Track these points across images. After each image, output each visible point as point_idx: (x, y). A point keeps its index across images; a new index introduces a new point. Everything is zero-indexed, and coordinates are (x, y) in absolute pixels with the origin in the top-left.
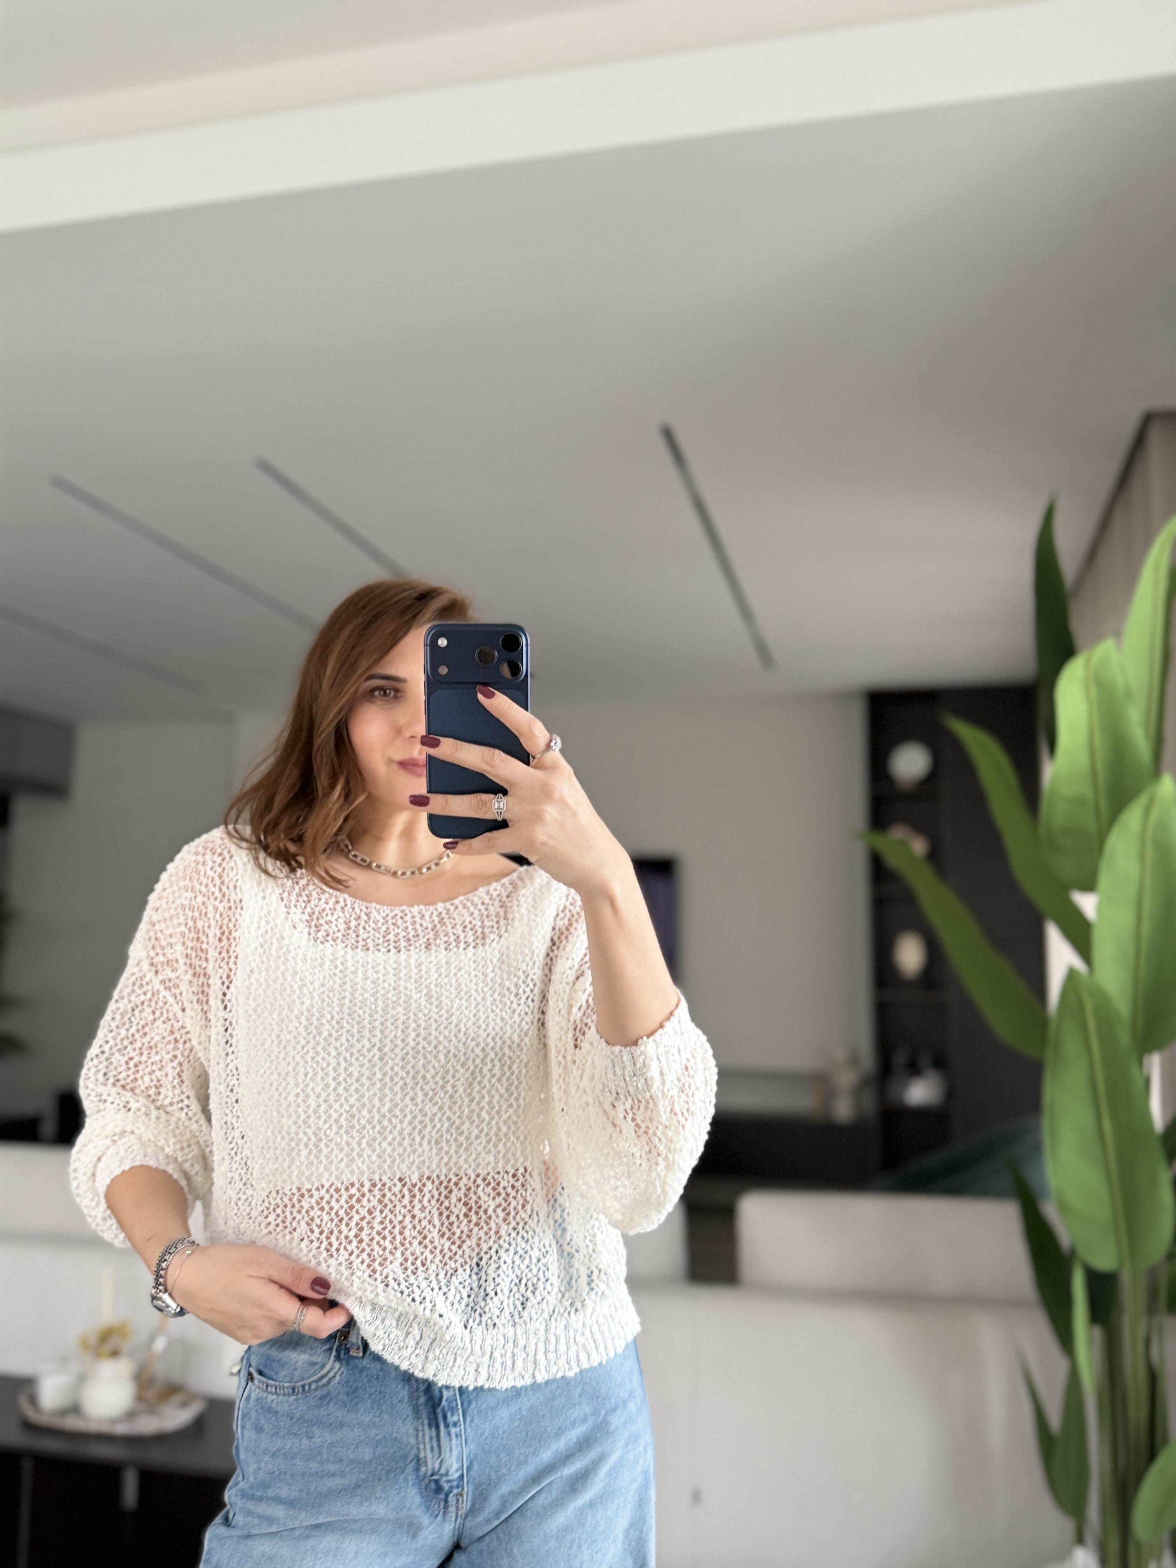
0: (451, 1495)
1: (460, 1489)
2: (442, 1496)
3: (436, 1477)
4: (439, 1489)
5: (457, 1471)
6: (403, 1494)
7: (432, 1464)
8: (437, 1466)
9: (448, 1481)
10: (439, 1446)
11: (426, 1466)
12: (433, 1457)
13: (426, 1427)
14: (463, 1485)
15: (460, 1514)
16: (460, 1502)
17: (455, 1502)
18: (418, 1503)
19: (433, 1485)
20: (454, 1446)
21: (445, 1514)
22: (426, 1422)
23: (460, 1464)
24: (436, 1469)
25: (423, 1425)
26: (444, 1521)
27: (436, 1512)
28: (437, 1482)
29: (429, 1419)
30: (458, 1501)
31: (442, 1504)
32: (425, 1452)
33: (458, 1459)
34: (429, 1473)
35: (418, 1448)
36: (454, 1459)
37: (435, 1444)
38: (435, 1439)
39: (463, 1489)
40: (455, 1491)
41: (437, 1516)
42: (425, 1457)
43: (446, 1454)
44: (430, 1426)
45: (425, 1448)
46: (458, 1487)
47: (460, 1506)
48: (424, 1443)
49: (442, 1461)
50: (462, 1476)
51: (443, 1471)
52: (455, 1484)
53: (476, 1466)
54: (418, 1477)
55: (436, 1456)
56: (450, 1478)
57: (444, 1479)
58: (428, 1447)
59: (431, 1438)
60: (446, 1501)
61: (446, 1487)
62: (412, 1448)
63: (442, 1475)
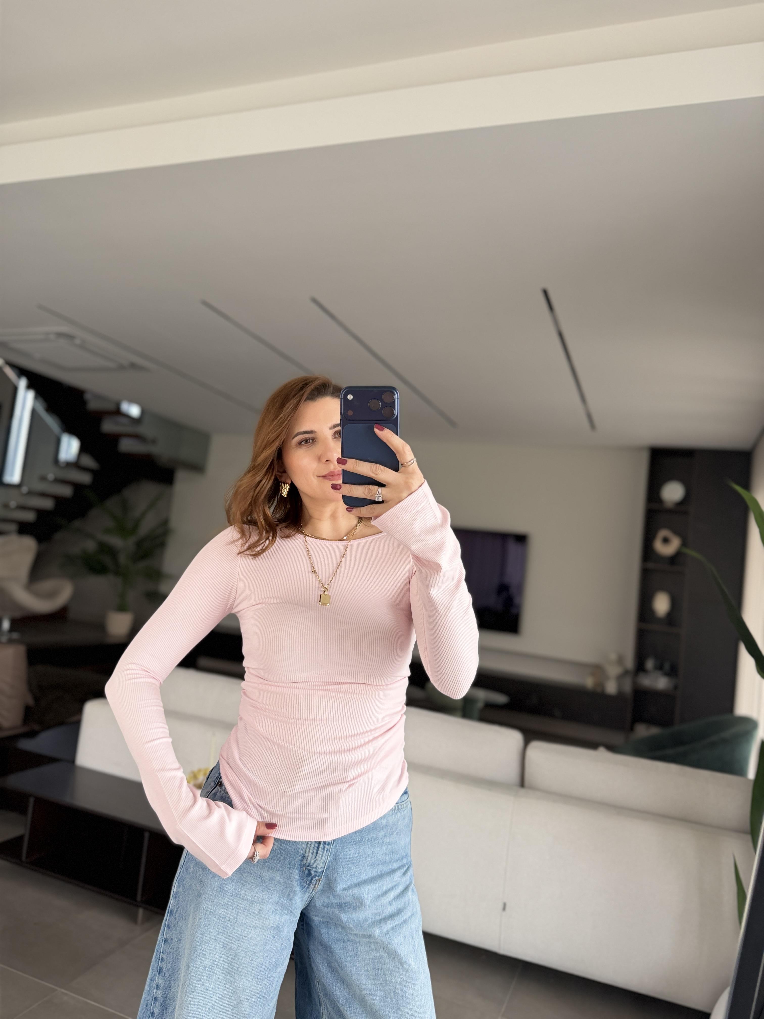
0: (314, 879)
1: (320, 878)
2: (310, 878)
3: (309, 868)
5: (321, 868)
6: (291, 871)
7: (310, 860)
10: (317, 853)
11: (307, 860)
12: (311, 858)
14: (322, 875)
15: (314, 891)
16: (317, 884)
17: (314, 883)
18: (297, 879)
19: (307, 872)
20: (324, 856)
21: (307, 887)
23: (324, 865)
24: (311, 863)
26: (306, 891)
27: (304, 886)
30: (316, 883)
31: (308, 883)
32: (309, 853)
33: (323, 863)
34: (307, 865)
36: (322, 861)
37: (315, 851)
38: (316, 849)
39: (321, 878)
41: (303, 888)
42: (308, 856)
43: (319, 857)
45: (309, 851)
46: (319, 876)
47: (316, 886)
48: (310, 849)
49: (316, 860)
50: (324, 871)
53: (331, 869)
54: (301, 864)
55: (314, 857)
56: (317, 870)
57: (313, 870)
60: (311, 882)
62: (302, 849)
63: (313, 868)
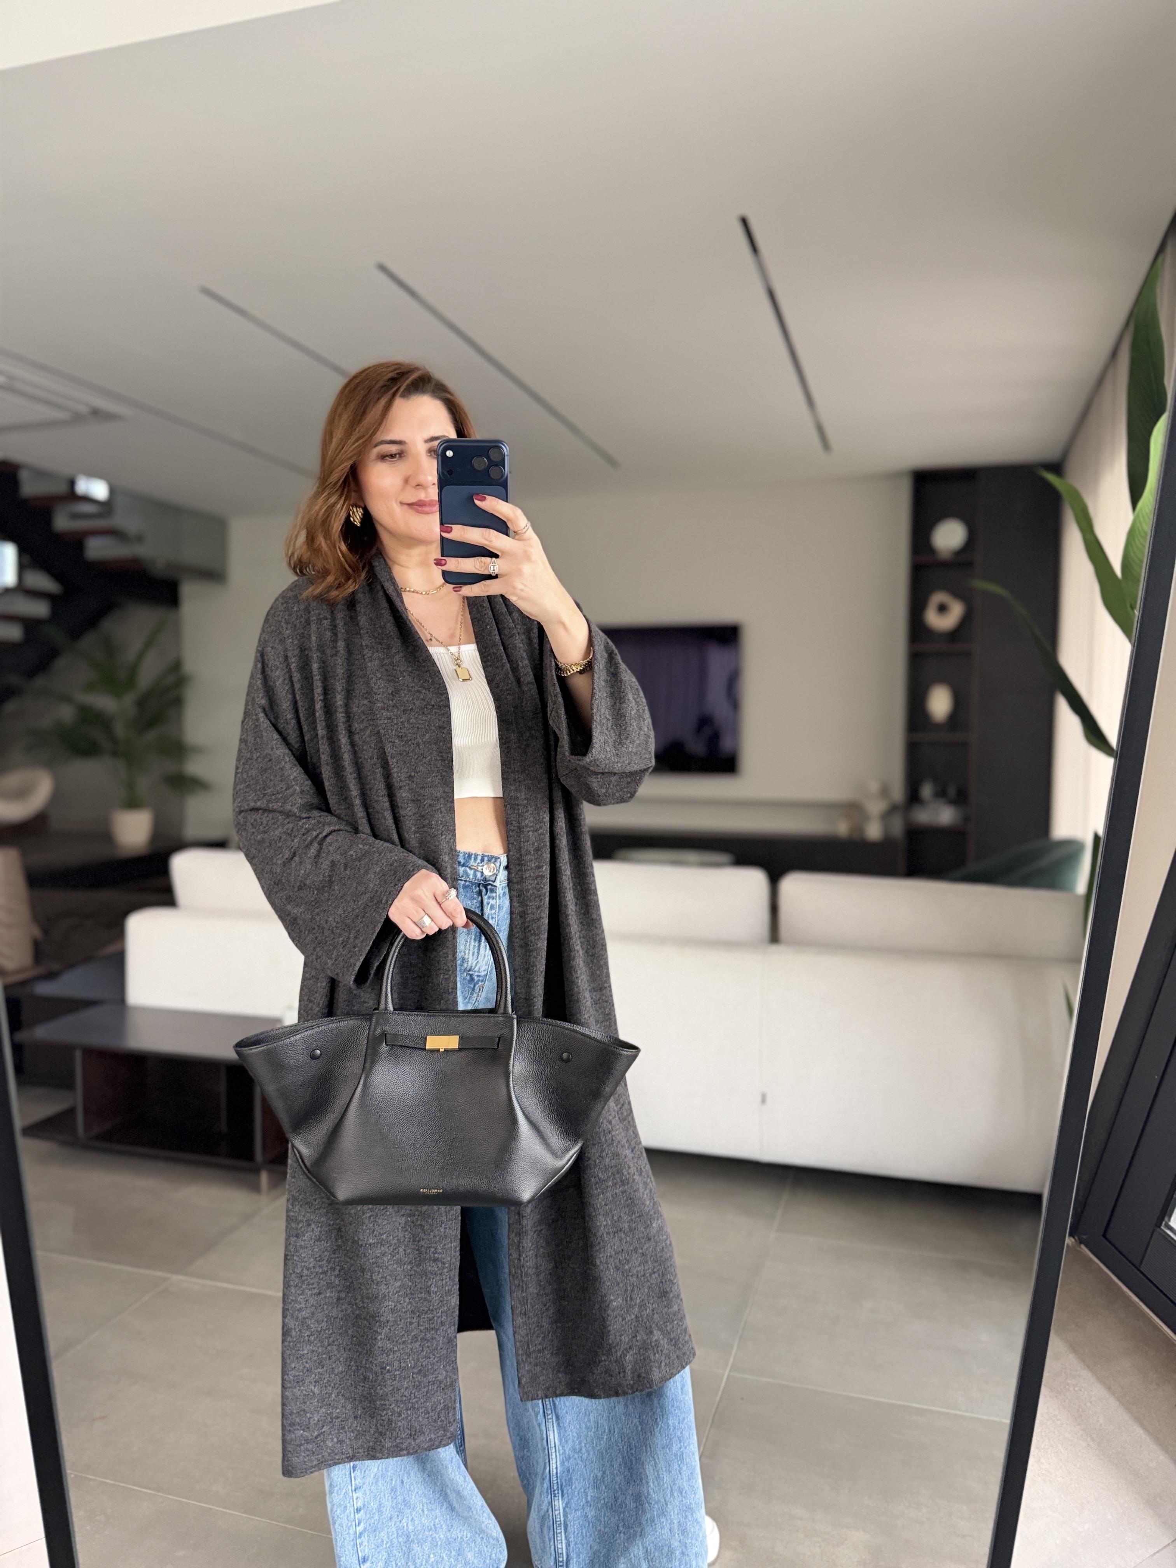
4: (472, 979)
8: (474, 965)
9: (478, 976)
13: (472, 941)
22: (473, 937)
25: (471, 939)
28: (471, 975)
29: (475, 935)
35: (465, 952)
40: (480, 983)
44: (475, 940)
51: (477, 969)
52: (481, 978)
58: (471, 953)
59: (474, 946)
61: (476, 979)
63: (475, 972)
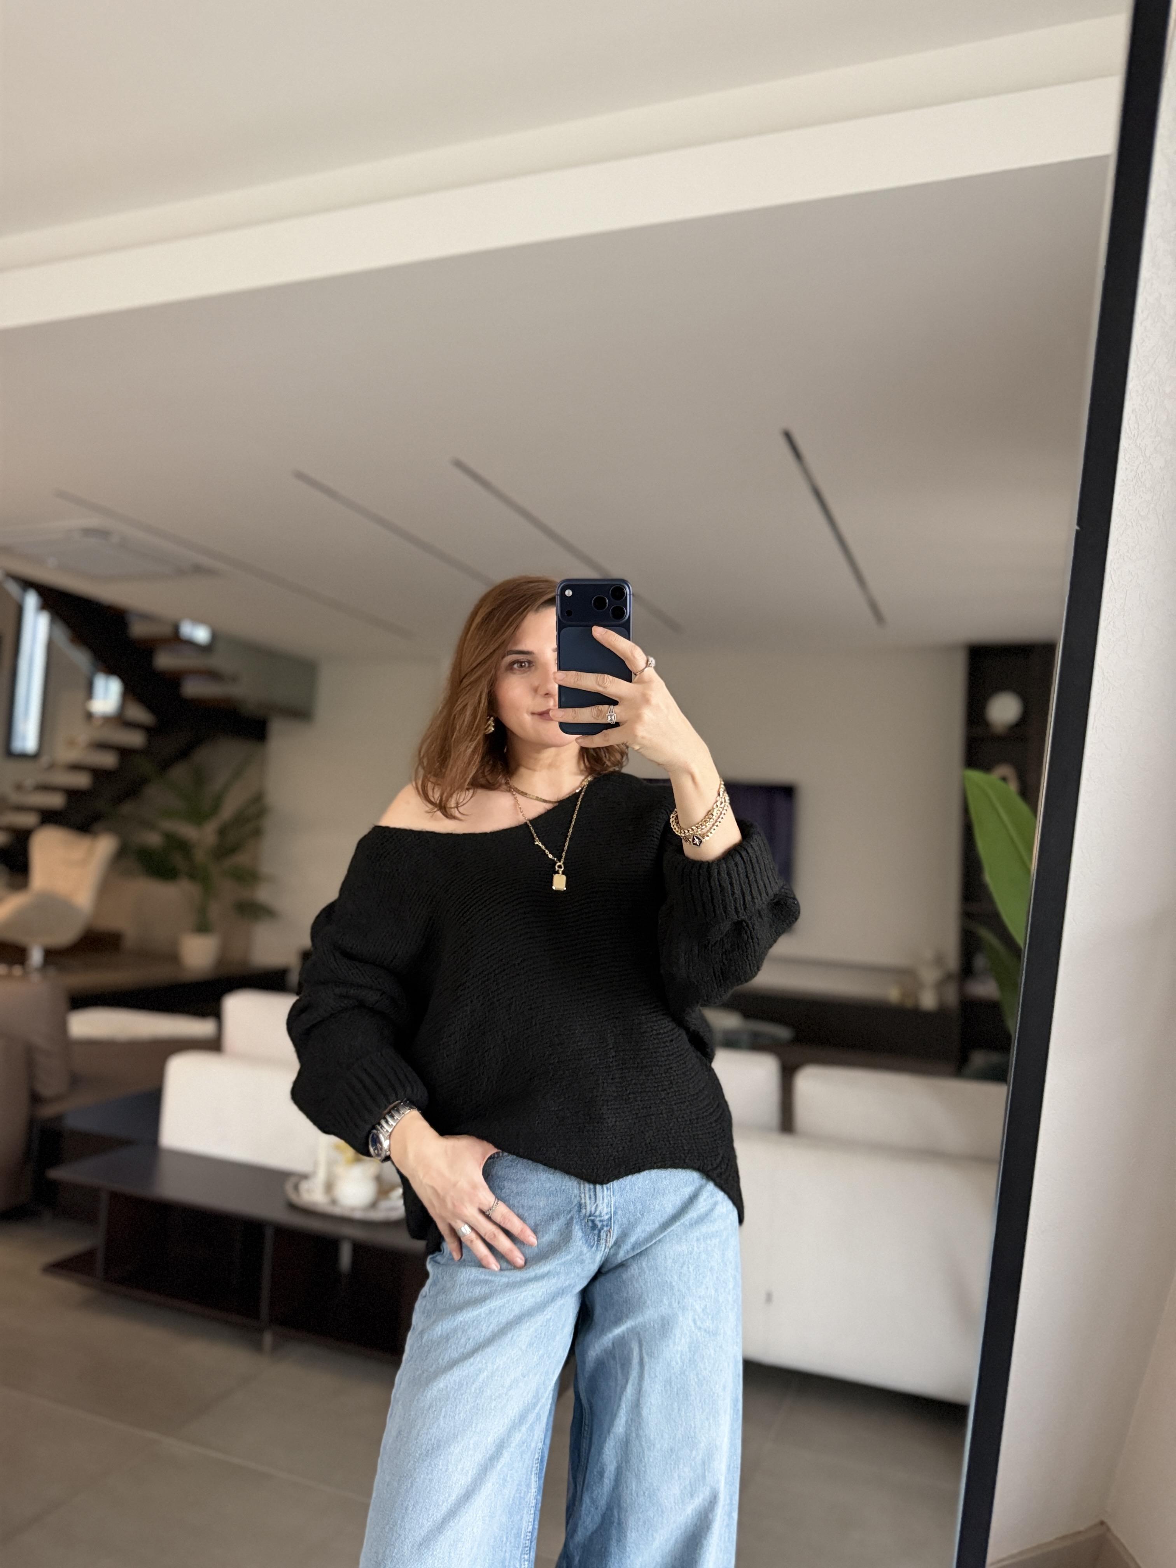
7: (590, 1207)
14: (611, 1224)
15: (607, 1245)
17: (605, 1237)
18: (580, 1237)
20: (605, 1196)
24: (593, 1212)
39: (611, 1227)
41: (593, 1246)
43: (599, 1202)
47: (608, 1240)
53: (620, 1212)
57: (598, 1219)
62: (576, 1198)
